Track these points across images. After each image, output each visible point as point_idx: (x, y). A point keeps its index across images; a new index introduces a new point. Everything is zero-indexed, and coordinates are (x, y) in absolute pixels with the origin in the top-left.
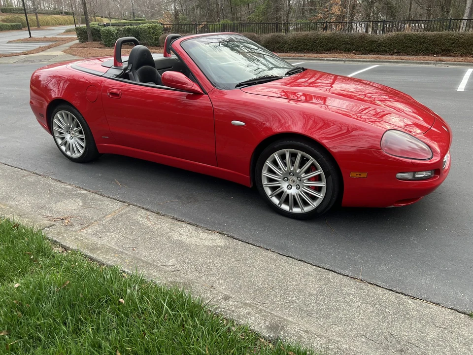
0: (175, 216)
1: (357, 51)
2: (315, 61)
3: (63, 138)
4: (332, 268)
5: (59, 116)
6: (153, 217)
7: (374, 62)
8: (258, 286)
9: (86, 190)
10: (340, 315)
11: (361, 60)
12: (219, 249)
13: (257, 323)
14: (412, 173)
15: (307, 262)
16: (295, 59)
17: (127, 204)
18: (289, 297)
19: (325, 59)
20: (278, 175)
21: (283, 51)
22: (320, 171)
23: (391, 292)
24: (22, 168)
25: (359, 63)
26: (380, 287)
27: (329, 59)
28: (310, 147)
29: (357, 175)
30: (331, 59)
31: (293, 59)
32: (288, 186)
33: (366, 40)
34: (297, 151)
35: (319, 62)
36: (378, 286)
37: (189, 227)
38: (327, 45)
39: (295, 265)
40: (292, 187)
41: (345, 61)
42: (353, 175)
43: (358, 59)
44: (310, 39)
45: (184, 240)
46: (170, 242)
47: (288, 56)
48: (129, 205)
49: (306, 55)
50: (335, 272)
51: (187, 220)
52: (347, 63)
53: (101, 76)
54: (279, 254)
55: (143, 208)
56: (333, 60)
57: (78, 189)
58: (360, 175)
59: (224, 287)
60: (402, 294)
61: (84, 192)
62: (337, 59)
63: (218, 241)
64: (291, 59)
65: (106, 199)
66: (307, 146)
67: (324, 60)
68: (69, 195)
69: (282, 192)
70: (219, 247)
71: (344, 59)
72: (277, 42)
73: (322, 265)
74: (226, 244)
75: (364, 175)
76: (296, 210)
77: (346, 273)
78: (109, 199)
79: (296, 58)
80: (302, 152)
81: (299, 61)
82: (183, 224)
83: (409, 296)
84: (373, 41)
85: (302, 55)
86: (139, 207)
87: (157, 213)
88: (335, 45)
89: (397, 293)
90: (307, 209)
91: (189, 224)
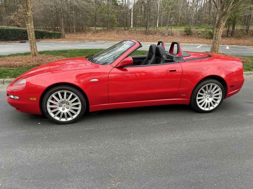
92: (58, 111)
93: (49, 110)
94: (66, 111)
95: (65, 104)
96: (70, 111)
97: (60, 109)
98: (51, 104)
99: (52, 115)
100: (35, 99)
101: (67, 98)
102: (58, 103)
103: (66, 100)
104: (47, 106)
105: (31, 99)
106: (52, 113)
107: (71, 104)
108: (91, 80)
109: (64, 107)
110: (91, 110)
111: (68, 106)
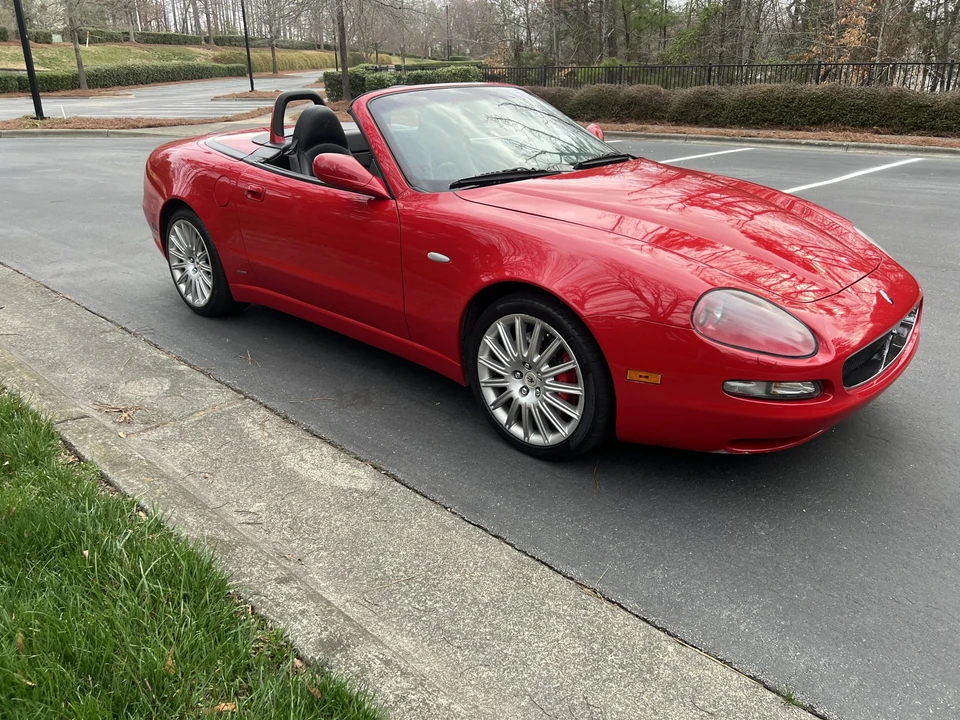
0: (312, 427)
1: (882, 126)
2: (779, 147)
3: (183, 270)
4: (548, 560)
5: (176, 228)
6: (273, 423)
7: (916, 150)
8: (384, 573)
9: (190, 365)
10: (508, 651)
11: (886, 145)
12: (356, 495)
13: (305, 633)
14: (764, 384)
15: (507, 540)
16: (737, 141)
17: (242, 396)
18: (430, 600)
19: (803, 141)
20: (503, 365)
21: (718, 125)
22: (574, 363)
23: (642, 624)
24: (109, 318)
25: (880, 152)
26: (626, 610)
27: (811, 141)
28: (555, 313)
29: (641, 376)
30: (817, 142)
31: (733, 140)
32: (521, 389)
33: (905, 104)
34: (533, 318)
35: (789, 147)
36: (623, 608)
37: (326, 449)
38: (814, 112)
39: (479, 544)
40: (528, 391)
41: (848, 147)
42: (633, 375)
43: (878, 144)
44: (778, 99)
45: (302, 472)
46: (274, 472)
47: (721, 134)
48: (246, 398)
49: (761, 132)
50: (551, 568)
51: (329, 436)
52: (851, 151)
53: (241, 160)
54: (463, 518)
55: (266, 407)
56: (819, 145)
57: (177, 362)
58: (647, 377)
59: (321, 565)
60: (664, 630)
61: (183, 367)
62: (831, 143)
63: (363, 478)
64: (728, 140)
65: (212, 383)
66: (551, 310)
67: (800, 144)
68: (156, 370)
69: (511, 399)
70: (357, 491)
71: (845, 144)
72: (706, 105)
73: (532, 551)
74: (373, 488)
75: (656, 379)
76: (535, 439)
77: (572, 572)
78: (218, 384)
79: (740, 138)
80: (542, 322)
81: (745, 145)
82: (318, 443)
83: (676, 637)
84: (921, 106)
85: (753, 132)
86: (260, 403)
87: (286, 418)
88: (833, 113)
89: (656, 627)
90: (552, 439)
91: (330, 443)
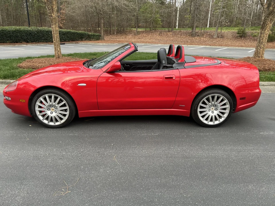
92: (46, 114)
93: (38, 113)
94: (54, 115)
95: (53, 108)
96: (58, 116)
97: (48, 113)
98: (40, 107)
99: (41, 118)
100: (24, 101)
101: (55, 102)
102: (46, 106)
103: (54, 104)
104: (36, 108)
105: (21, 100)
106: (41, 115)
107: (58, 108)
108: (79, 85)
109: (53, 111)
110: (80, 116)
111: (56, 110)
